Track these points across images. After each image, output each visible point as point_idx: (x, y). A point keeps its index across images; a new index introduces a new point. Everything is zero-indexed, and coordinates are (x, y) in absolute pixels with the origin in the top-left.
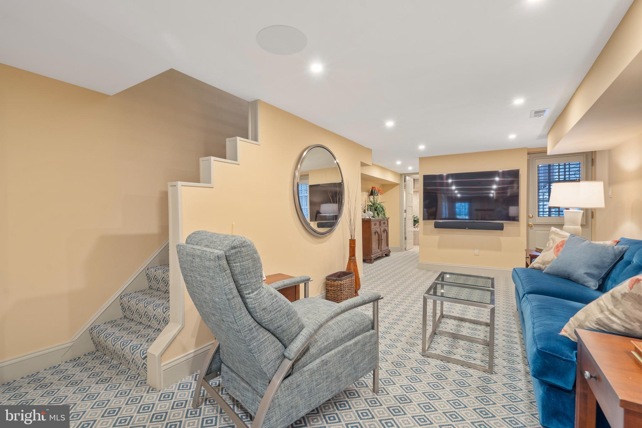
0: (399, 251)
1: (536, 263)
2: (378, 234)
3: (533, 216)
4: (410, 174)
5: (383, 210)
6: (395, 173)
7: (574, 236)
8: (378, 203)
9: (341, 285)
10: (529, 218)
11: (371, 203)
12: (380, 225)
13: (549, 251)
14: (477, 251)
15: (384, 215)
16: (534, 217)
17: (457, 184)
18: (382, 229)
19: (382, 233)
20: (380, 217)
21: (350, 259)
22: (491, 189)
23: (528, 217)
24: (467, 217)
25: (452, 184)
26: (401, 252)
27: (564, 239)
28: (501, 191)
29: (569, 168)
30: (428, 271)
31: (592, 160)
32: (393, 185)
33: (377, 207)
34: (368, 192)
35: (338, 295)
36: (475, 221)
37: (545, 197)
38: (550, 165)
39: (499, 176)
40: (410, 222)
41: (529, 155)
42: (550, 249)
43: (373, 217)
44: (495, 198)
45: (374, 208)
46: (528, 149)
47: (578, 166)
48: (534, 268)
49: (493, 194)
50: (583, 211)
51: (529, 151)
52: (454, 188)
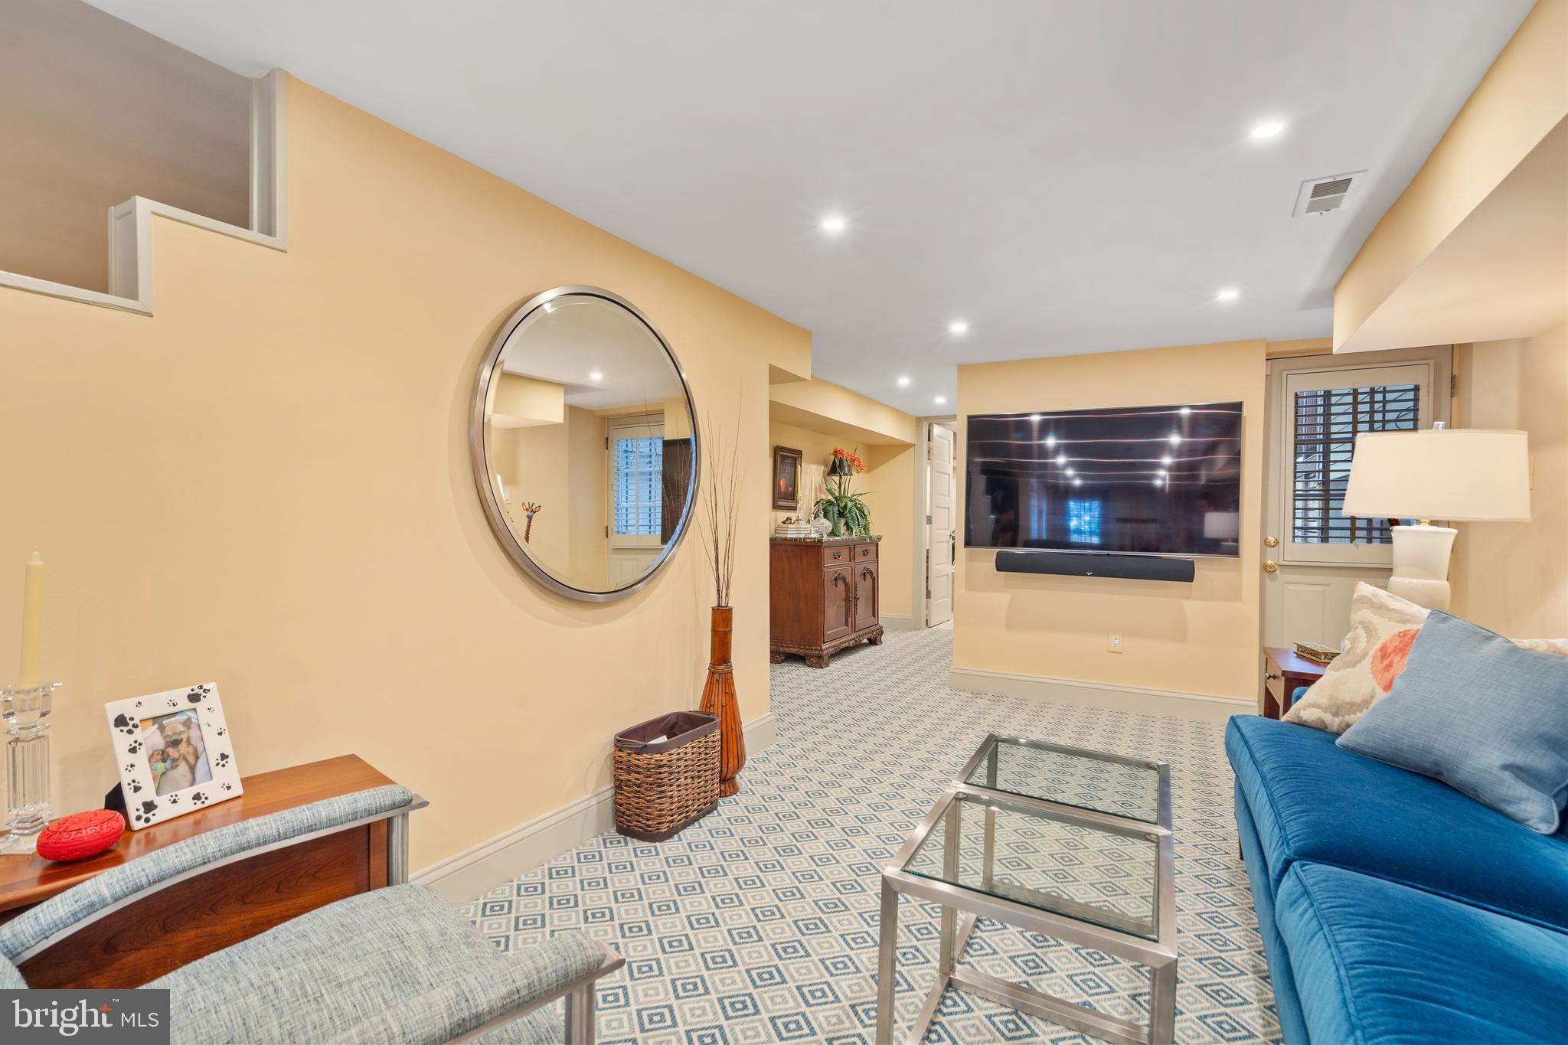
0: (910, 630)
1: (1308, 706)
2: (846, 584)
3: (1277, 542)
4: (939, 419)
5: (864, 516)
6: (900, 414)
7: (1445, 620)
8: (849, 495)
9: (661, 766)
10: (1267, 546)
11: (832, 494)
12: (852, 558)
13: (1354, 665)
14: (1116, 642)
15: (866, 528)
16: (1281, 544)
17: (1070, 450)
18: (860, 569)
19: (859, 579)
20: (853, 535)
22: (1158, 466)
23: (1265, 543)
24: (1095, 540)
25: (1057, 451)
26: (914, 632)
27: (1408, 627)
28: (1185, 471)
29: (1385, 402)
30: (978, 694)
31: (1453, 378)
33: (846, 506)
34: (826, 465)
35: (649, 801)
36: (1111, 553)
37: (1312, 485)
38: (1330, 392)
39: (1180, 431)
40: (941, 552)
41: (1270, 362)
42: (1359, 661)
43: (833, 533)
44: (1167, 490)
45: (837, 508)
46: (1268, 344)
47: (1411, 395)
48: (1302, 724)
49: (1164, 479)
50: (1455, 531)
51: (1271, 350)
52: (1061, 460)
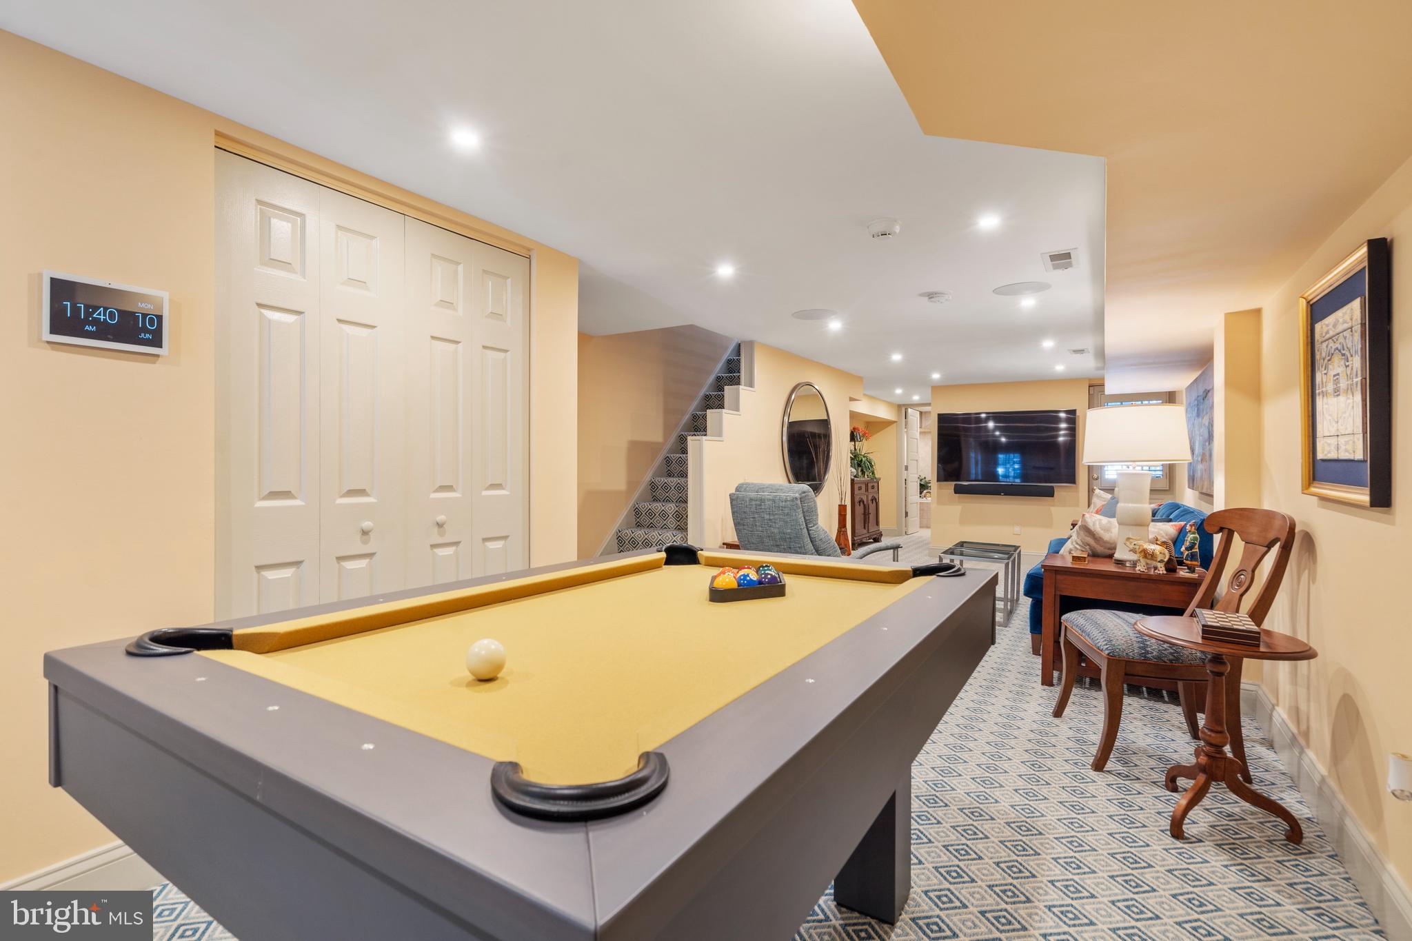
0: (895, 536)
2: (864, 505)
4: (913, 406)
5: (872, 466)
6: (890, 404)
8: (863, 454)
10: (1093, 479)
12: (867, 490)
14: (1017, 529)
15: (873, 473)
18: (870, 498)
19: (870, 502)
20: (866, 477)
21: (839, 531)
26: (899, 537)
32: (885, 424)
33: (862, 460)
40: (914, 487)
41: (1090, 388)
43: (856, 476)
45: (856, 461)
46: (1090, 380)
